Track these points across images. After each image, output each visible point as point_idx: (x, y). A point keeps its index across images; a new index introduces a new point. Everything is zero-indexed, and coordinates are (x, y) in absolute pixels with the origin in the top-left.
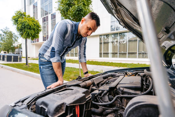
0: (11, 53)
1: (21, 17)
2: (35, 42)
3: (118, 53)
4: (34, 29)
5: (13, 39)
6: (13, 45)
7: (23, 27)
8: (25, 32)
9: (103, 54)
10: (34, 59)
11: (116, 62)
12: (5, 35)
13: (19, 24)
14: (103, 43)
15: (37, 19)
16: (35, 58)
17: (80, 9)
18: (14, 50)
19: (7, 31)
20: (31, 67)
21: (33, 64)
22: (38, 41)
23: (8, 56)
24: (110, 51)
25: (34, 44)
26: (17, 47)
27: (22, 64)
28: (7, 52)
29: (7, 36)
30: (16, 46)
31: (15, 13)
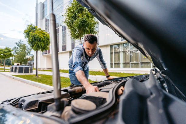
0: (24, 65)
1: (32, 31)
2: (47, 54)
3: (130, 63)
4: (44, 42)
5: (26, 51)
6: (25, 57)
7: (34, 39)
8: (36, 44)
9: (114, 64)
10: (45, 71)
11: (128, 73)
12: (19, 48)
13: (30, 37)
14: (113, 53)
15: (49, 31)
16: (46, 69)
17: (84, 20)
18: (27, 61)
19: (21, 44)
20: (40, 78)
21: (43, 75)
22: (49, 52)
23: (19, 68)
24: (122, 61)
25: (45, 56)
26: (30, 59)
27: (32, 75)
28: (20, 64)
29: (21, 48)
30: (28, 58)
31: (27, 27)
